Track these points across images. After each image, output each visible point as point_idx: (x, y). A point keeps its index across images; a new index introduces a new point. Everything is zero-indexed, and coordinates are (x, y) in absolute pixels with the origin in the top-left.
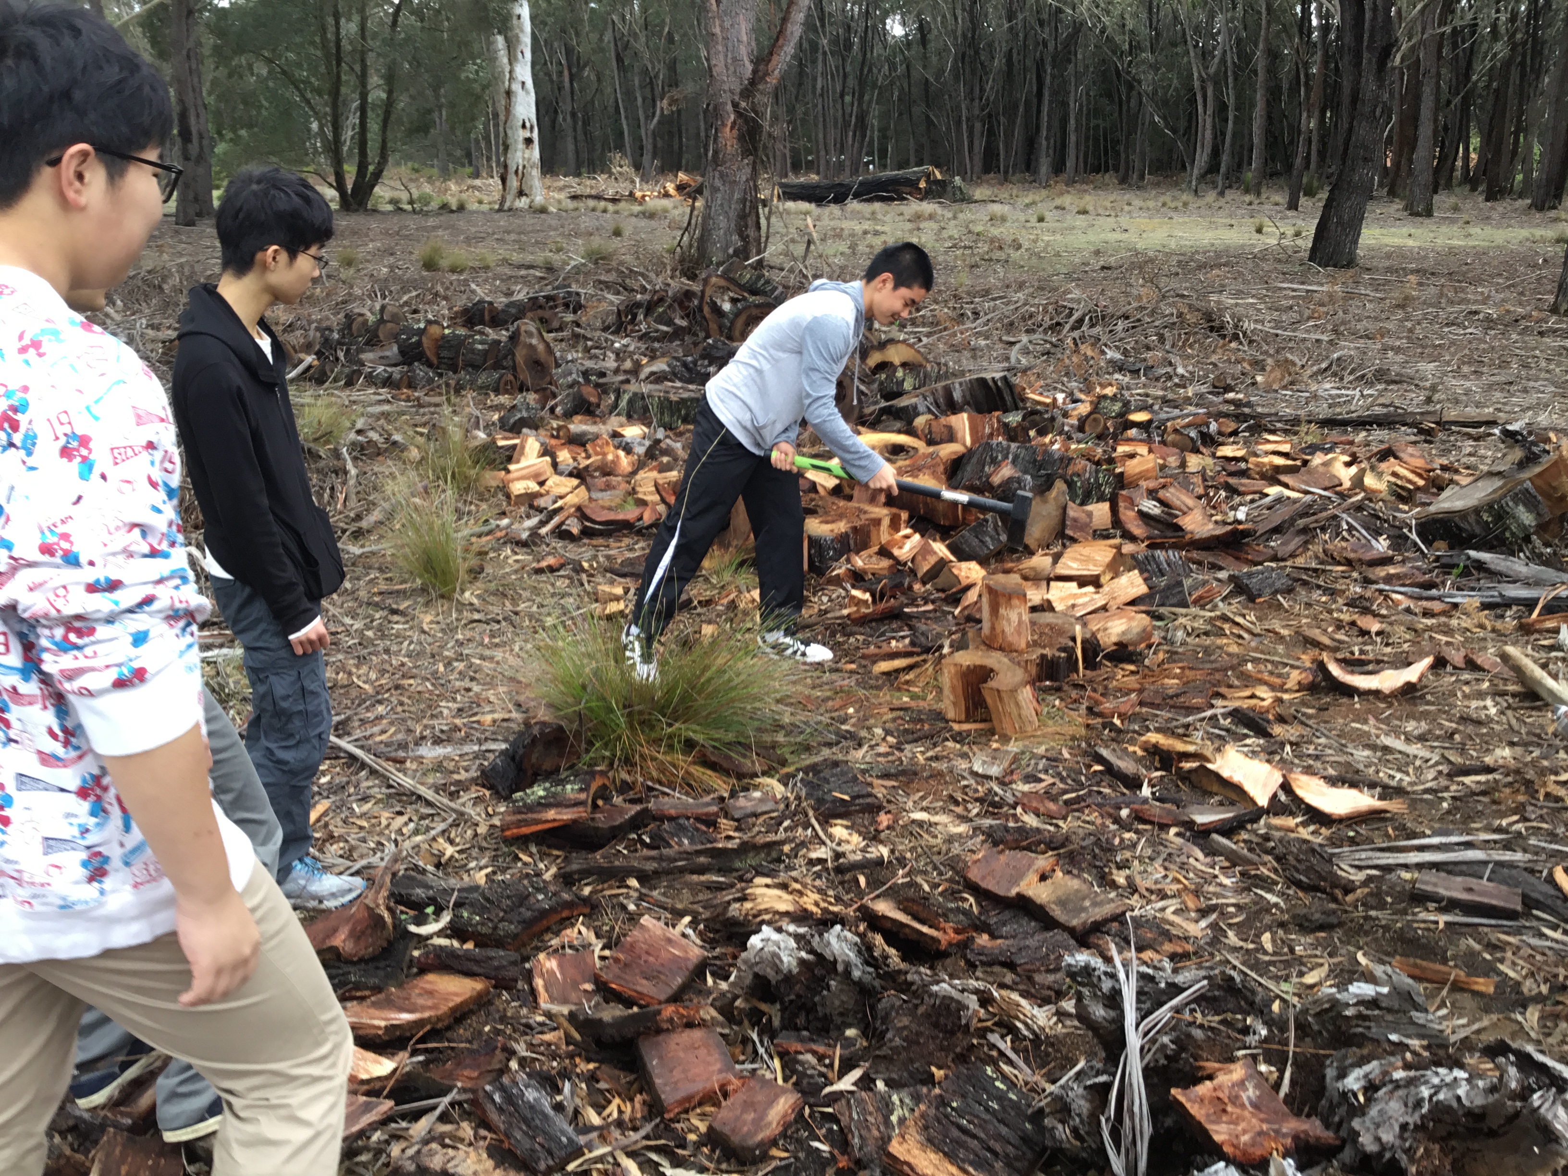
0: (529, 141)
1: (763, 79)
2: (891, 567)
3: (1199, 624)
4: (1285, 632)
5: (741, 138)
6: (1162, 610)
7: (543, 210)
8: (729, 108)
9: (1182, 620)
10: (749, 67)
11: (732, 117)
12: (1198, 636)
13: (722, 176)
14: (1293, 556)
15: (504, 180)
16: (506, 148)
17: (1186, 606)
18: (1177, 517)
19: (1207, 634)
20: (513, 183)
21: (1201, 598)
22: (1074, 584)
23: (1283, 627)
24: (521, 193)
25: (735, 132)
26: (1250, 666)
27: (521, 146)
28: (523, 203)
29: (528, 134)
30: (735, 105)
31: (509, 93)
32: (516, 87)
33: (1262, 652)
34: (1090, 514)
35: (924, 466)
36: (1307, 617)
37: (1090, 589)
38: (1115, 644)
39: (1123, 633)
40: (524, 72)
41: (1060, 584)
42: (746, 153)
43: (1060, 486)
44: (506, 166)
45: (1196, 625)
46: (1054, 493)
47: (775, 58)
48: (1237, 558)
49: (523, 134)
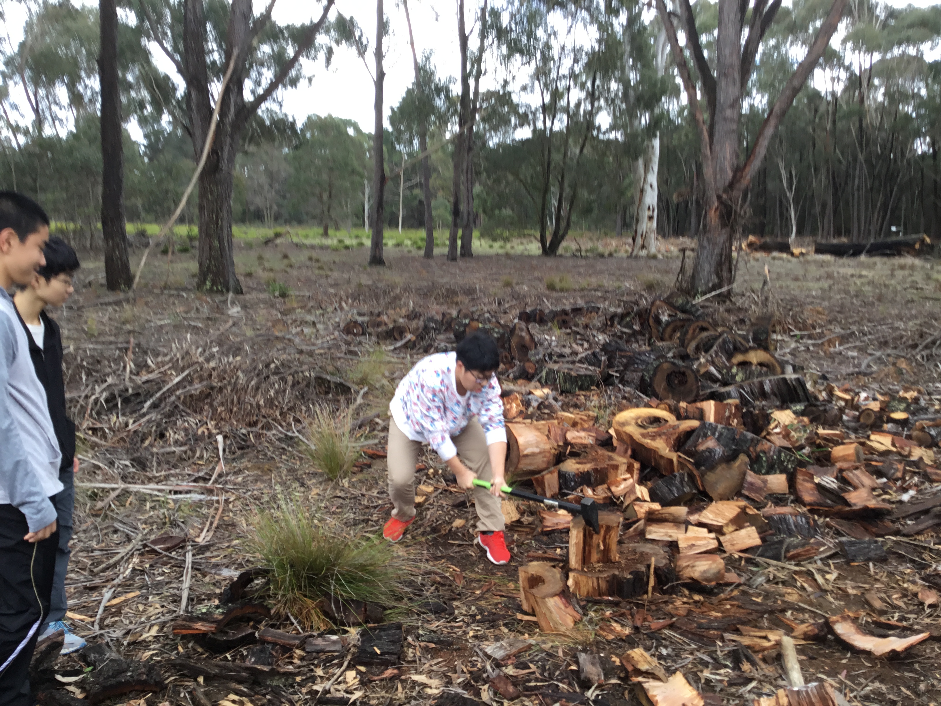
0: (651, 218)
1: (739, 181)
2: (605, 498)
3: (781, 575)
4: (851, 591)
5: (721, 217)
6: (759, 559)
7: (654, 257)
8: (715, 198)
9: (771, 569)
10: (730, 174)
11: (716, 204)
12: (777, 583)
13: (708, 240)
14: (919, 533)
15: (634, 240)
16: (637, 221)
17: (778, 559)
18: (849, 491)
19: (784, 583)
20: (639, 241)
21: (798, 555)
22: (705, 530)
23: (853, 588)
24: (643, 247)
25: (718, 213)
26: (789, 613)
27: (646, 219)
28: (644, 253)
29: (651, 213)
30: (719, 197)
31: (642, 191)
32: (647, 188)
33: (811, 604)
34: (765, 482)
35: (664, 434)
36: (882, 583)
37: (713, 535)
38: (691, 578)
39: (705, 572)
40: (653, 178)
41: (696, 528)
42: (724, 225)
43: (743, 458)
44: (636, 232)
45: (779, 575)
46: (738, 463)
47: (747, 169)
48: (866, 529)
49: (647, 214)
